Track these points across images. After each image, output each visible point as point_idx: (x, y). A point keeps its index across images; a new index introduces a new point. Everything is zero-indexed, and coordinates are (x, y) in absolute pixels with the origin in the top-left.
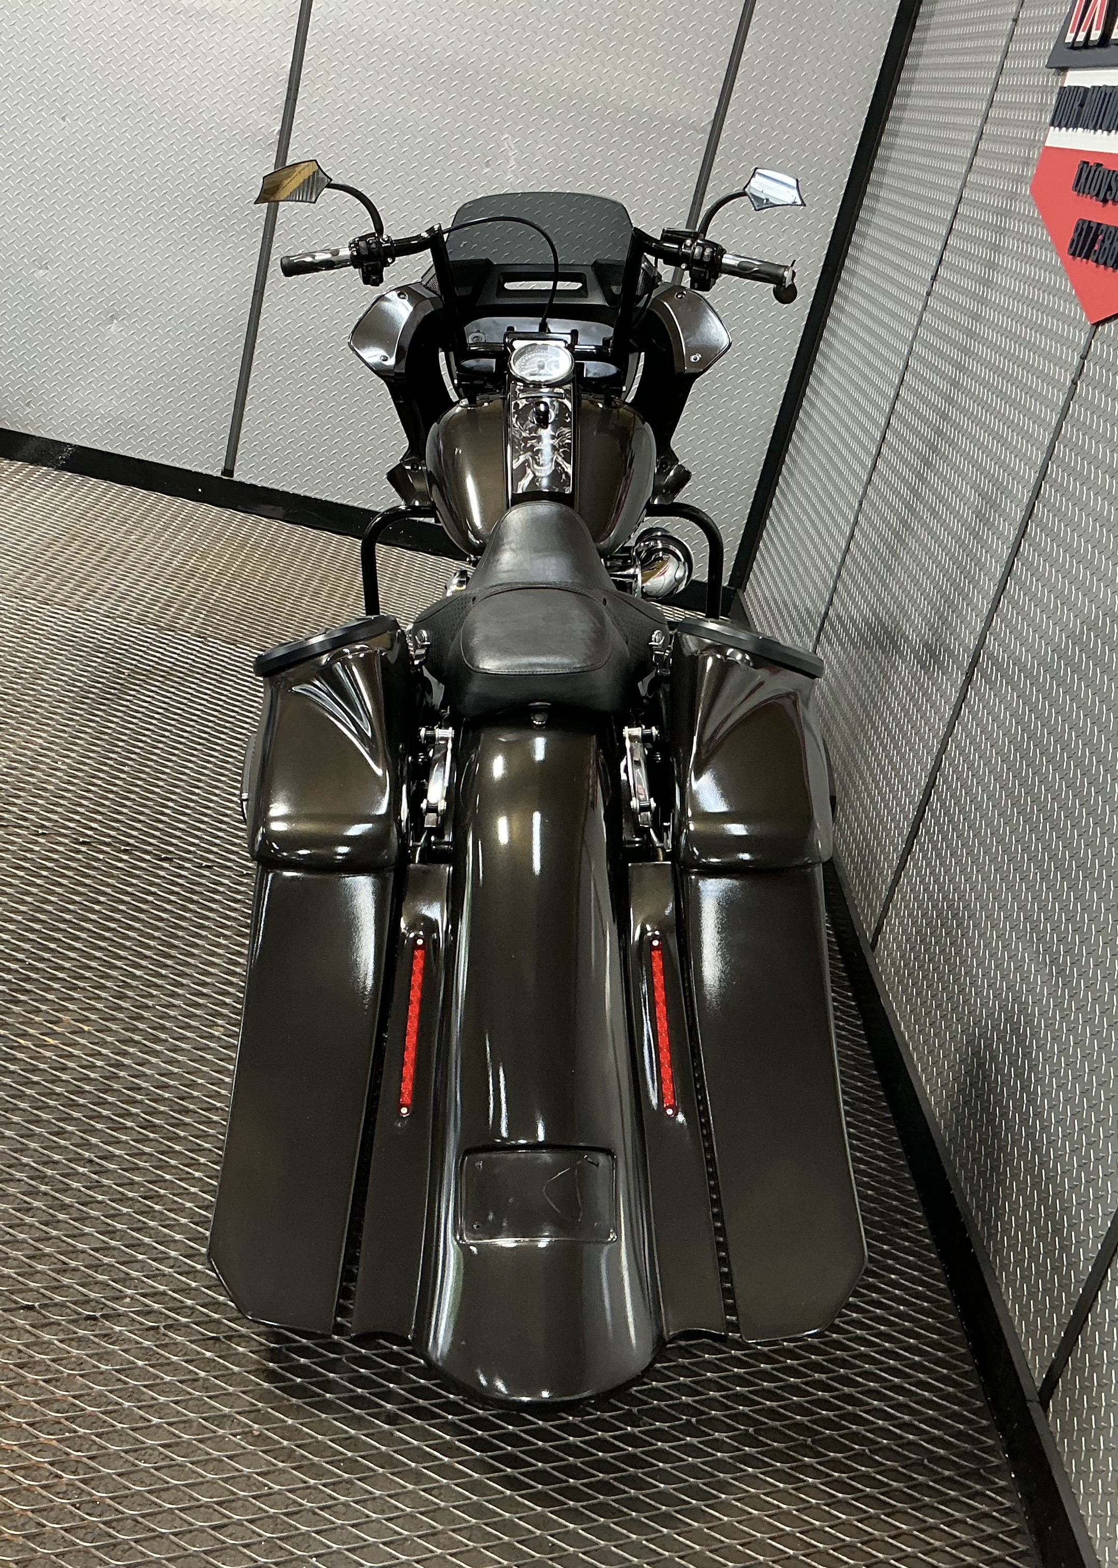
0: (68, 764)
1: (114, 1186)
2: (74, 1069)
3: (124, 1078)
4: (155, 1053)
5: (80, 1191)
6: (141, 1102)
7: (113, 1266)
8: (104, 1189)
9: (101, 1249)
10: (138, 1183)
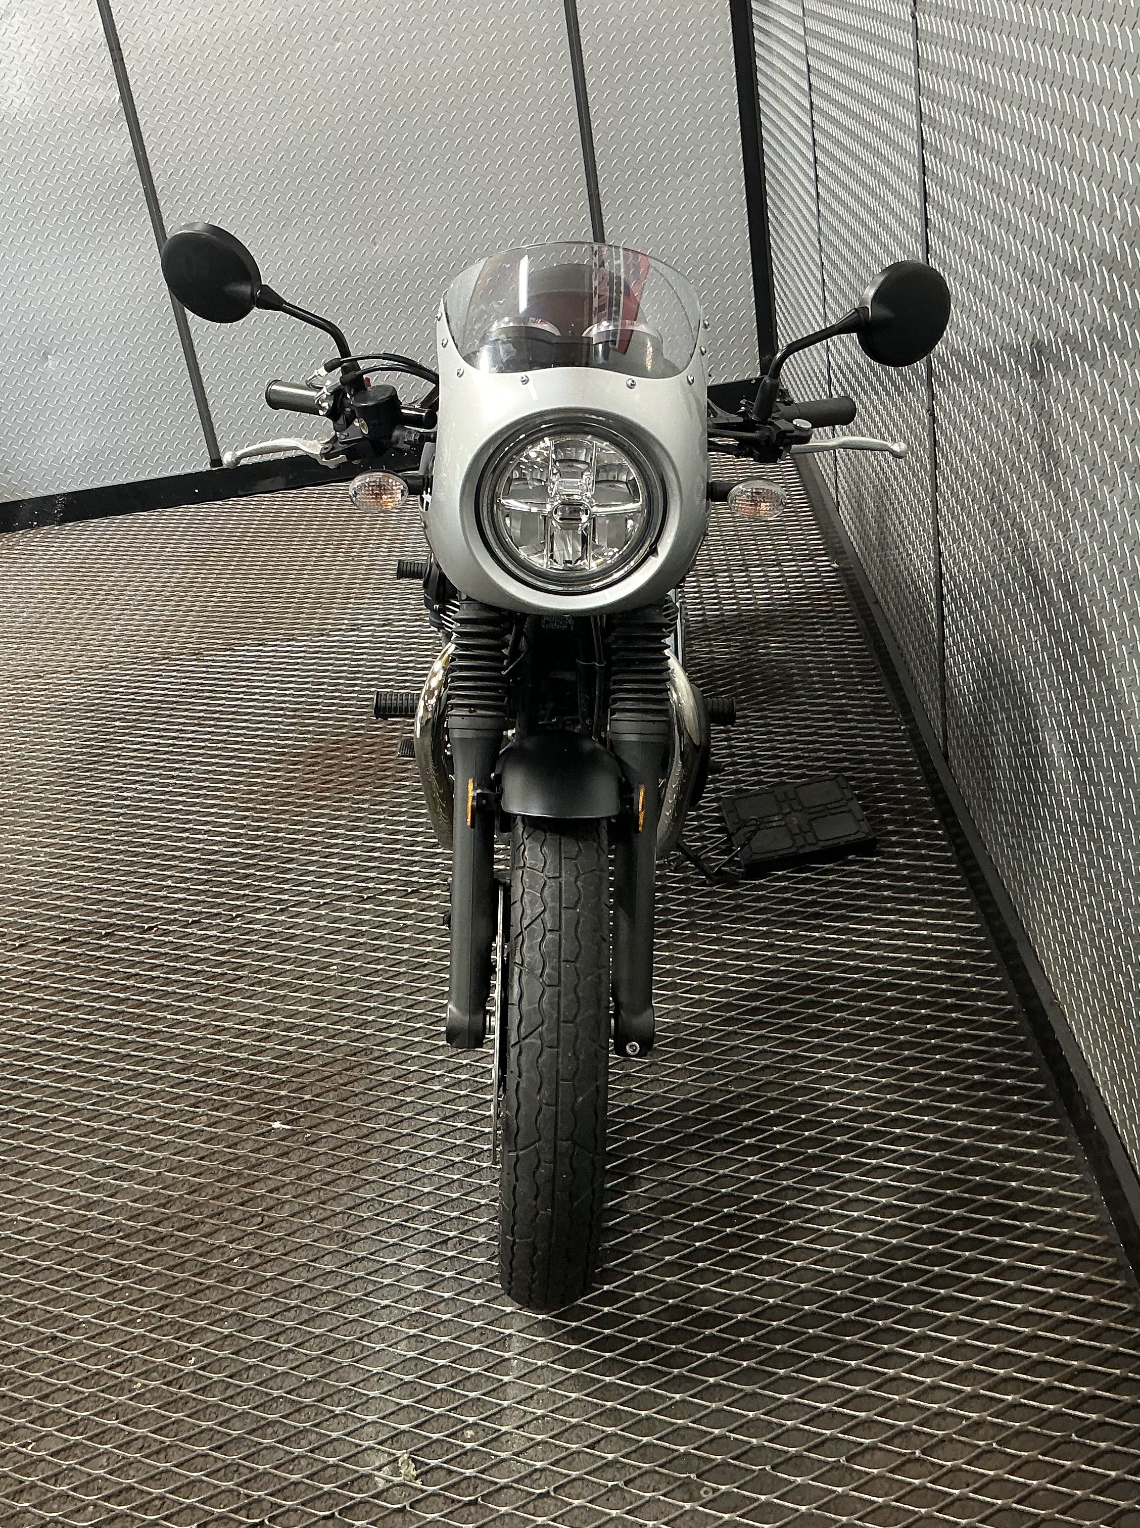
0: (51, 854)
1: (78, 1363)
2: (41, 1225)
3: (94, 1218)
4: (130, 1175)
5: (41, 1381)
6: (112, 1242)
7: (74, 1469)
8: (68, 1369)
9: (63, 1450)
10: (106, 1350)
